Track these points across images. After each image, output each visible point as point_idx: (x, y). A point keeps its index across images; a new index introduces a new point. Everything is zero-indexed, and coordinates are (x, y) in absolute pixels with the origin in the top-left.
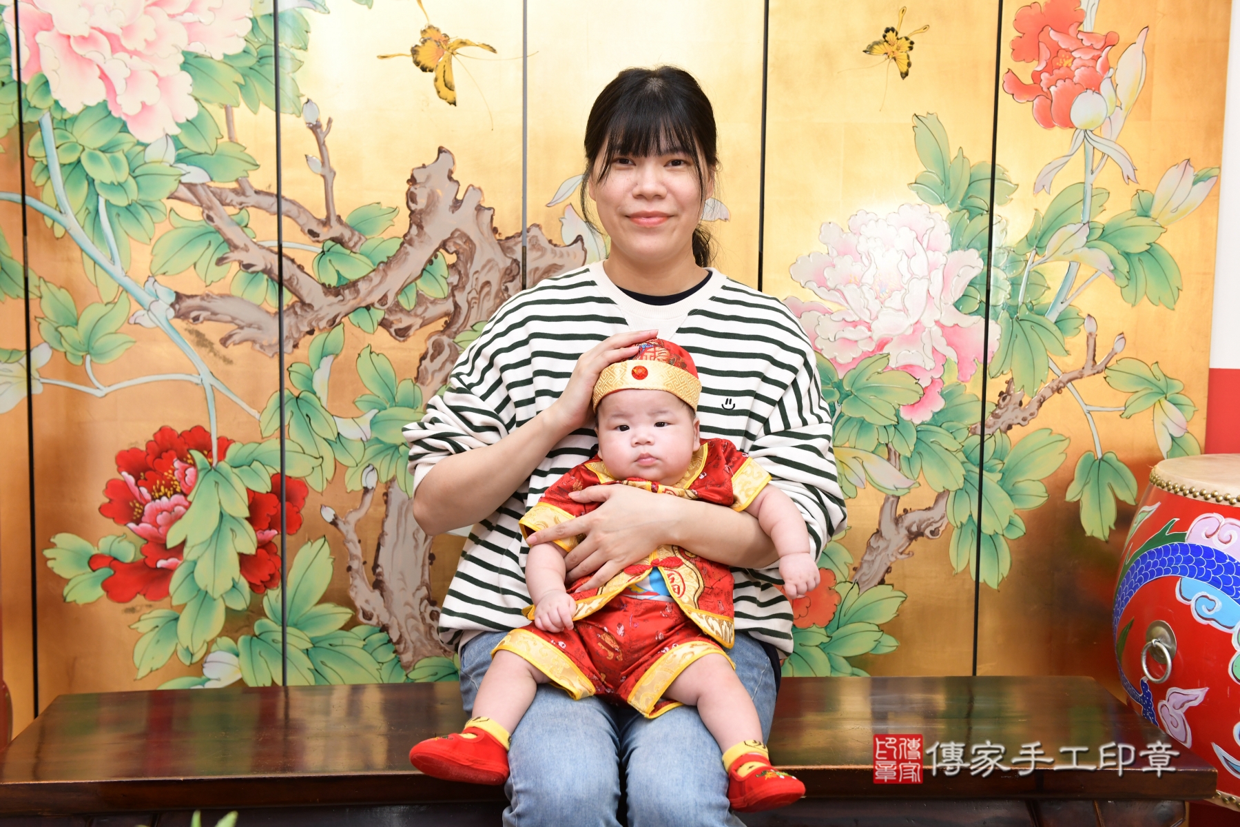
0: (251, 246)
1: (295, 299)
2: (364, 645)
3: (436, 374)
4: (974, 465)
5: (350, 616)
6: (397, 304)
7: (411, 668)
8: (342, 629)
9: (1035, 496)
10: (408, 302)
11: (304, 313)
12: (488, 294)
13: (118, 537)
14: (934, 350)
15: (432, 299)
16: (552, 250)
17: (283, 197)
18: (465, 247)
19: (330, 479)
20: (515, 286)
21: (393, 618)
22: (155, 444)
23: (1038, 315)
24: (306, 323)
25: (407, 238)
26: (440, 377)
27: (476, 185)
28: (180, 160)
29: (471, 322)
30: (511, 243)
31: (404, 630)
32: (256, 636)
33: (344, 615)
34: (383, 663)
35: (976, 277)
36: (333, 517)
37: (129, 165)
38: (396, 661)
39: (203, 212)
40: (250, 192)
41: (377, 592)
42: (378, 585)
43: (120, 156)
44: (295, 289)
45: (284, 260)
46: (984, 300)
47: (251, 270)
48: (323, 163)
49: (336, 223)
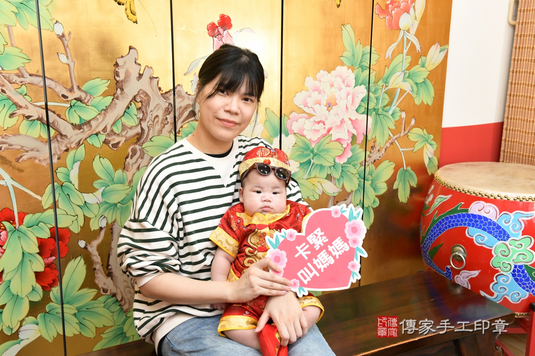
0: (29, 106)
1: (57, 133)
2: (104, 305)
3: (134, 165)
4: (361, 178)
5: (96, 292)
6: (112, 131)
7: (128, 312)
8: (92, 300)
9: (383, 189)
10: (117, 129)
11: (62, 140)
12: (157, 122)
14: (348, 131)
15: (130, 127)
16: (188, 97)
17: (47, 77)
18: (145, 98)
19: (82, 226)
20: (170, 117)
21: (118, 289)
23: (386, 112)
24: (64, 145)
25: (115, 96)
26: (136, 166)
27: (149, 66)
29: (150, 137)
30: (168, 95)
31: (124, 294)
32: (47, 313)
33: (93, 292)
34: (114, 312)
35: (364, 98)
36: (85, 245)
38: (120, 310)
40: (26, 75)
41: (110, 278)
42: (109, 274)
44: (56, 128)
45: (49, 112)
46: (367, 107)
47: (31, 119)
48: (67, 57)
49: (77, 90)
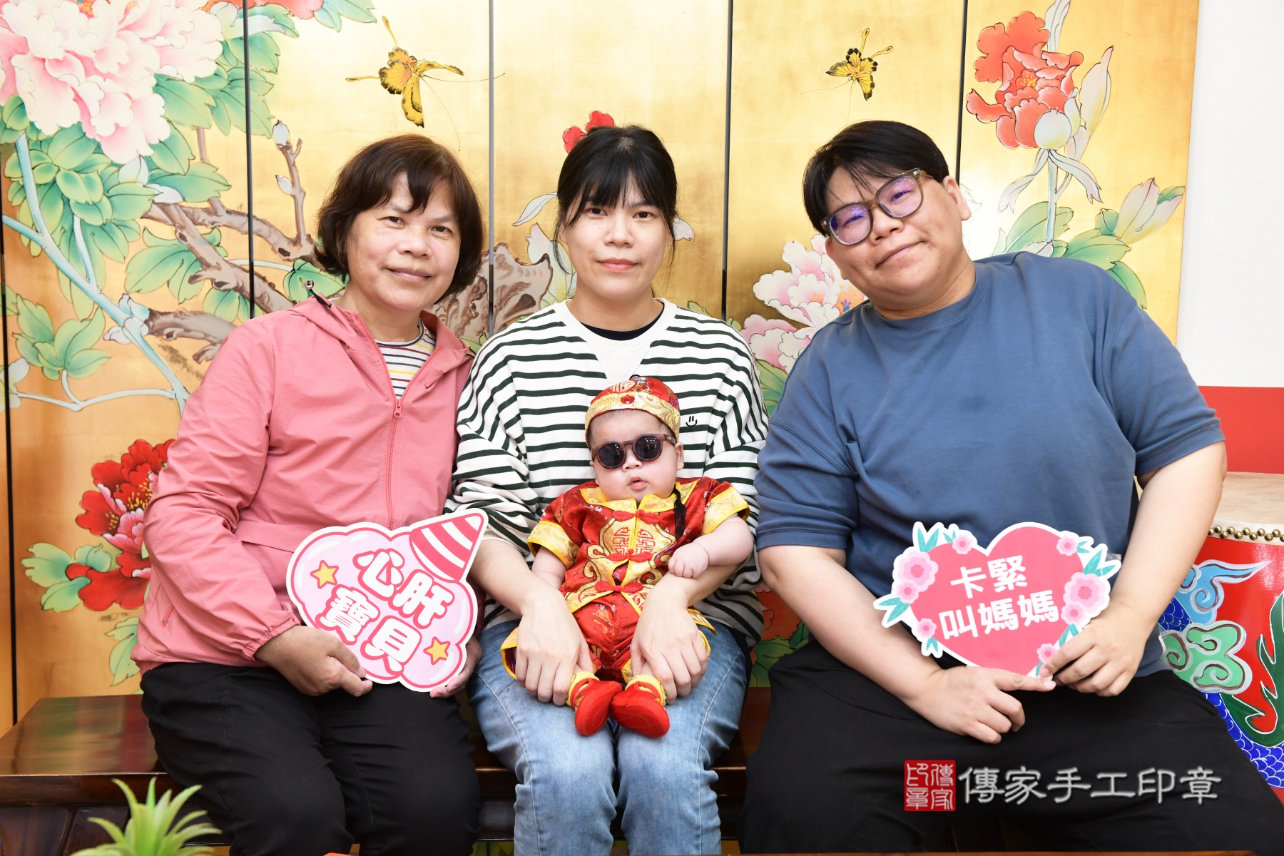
0: (223, 264)
12: (456, 311)
13: (95, 547)
16: (519, 269)
17: (254, 217)
20: (482, 304)
22: (129, 456)
28: (153, 180)
37: (103, 185)
39: (176, 232)
40: (222, 212)
43: (94, 176)
44: (266, 306)
45: (255, 277)
47: (224, 287)
48: (293, 184)
49: (306, 242)
